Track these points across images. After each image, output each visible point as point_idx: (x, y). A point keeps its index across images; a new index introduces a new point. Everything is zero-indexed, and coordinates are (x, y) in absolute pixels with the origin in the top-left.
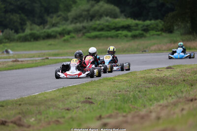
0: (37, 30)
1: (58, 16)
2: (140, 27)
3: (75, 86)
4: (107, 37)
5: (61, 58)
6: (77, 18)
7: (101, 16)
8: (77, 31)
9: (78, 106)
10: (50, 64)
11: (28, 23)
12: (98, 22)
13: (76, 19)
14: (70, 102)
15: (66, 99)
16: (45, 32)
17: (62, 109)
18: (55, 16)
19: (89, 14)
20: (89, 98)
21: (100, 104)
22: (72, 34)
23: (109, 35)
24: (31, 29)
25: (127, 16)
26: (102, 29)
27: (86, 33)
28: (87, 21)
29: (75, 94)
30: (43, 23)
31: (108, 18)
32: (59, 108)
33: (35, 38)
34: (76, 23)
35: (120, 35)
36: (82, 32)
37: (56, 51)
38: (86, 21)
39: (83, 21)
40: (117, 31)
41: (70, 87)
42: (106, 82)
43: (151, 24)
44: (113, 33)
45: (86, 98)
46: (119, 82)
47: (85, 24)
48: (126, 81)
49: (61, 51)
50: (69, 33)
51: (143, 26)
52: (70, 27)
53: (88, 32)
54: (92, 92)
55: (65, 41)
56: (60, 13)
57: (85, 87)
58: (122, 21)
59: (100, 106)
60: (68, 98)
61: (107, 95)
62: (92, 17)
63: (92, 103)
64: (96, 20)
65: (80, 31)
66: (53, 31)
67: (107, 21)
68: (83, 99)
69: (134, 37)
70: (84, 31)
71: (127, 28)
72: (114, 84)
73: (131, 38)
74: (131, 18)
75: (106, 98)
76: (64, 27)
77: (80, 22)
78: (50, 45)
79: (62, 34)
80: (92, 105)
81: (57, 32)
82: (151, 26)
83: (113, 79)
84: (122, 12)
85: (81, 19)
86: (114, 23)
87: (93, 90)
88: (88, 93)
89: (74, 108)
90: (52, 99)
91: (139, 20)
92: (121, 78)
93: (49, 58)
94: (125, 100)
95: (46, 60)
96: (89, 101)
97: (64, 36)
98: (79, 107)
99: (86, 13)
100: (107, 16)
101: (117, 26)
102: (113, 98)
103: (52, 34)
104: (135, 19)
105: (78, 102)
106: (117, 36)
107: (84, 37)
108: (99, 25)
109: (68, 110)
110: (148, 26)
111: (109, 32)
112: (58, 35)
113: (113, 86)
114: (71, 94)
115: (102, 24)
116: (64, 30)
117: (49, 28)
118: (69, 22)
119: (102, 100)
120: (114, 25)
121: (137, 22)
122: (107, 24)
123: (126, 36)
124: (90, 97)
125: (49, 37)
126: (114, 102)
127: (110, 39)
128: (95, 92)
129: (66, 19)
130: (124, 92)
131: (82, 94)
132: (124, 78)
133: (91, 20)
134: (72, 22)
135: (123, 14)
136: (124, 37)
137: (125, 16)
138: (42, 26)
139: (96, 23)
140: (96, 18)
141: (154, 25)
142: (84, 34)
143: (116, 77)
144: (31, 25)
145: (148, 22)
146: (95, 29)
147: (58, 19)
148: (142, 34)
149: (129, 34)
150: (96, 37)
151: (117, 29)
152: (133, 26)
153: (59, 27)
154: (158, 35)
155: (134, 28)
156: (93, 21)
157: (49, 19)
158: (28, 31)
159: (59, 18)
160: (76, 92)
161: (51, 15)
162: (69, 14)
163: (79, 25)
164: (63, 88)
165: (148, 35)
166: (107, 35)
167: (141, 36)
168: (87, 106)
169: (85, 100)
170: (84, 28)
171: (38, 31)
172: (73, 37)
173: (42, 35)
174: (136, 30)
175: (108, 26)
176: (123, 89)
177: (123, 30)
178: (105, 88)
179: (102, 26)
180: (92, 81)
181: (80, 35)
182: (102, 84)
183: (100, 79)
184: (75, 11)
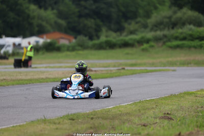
0: (114, 37)
1: (137, 23)
3: (153, 100)
4: (190, 47)
5: (139, 68)
6: (158, 26)
7: (184, 24)
8: (157, 39)
10: (126, 75)
11: (104, 29)
12: (180, 30)
13: (156, 26)
14: (147, 117)
15: (143, 114)
16: (122, 40)
17: (138, 125)
18: (133, 23)
19: (170, 21)
20: (168, 114)
21: (180, 120)
22: (152, 43)
24: (107, 36)
26: (184, 39)
27: (167, 42)
28: (169, 29)
29: (153, 108)
30: (120, 29)
31: (192, 26)
32: (135, 124)
33: (111, 46)
34: (156, 31)
36: (162, 41)
37: (133, 61)
38: (167, 29)
39: (164, 29)
40: (201, 40)
41: (147, 100)
42: (187, 97)
44: (197, 43)
45: (165, 114)
46: (202, 97)
47: (166, 32)
49: (139, 61)
50: (148, 41)
52: (150, 35)
53: (169, 40)
54: (171, 107)
55: (143, 50)
56: (139, 19)
57: (163, 101)
59: (179, 123)
60: (145, 113)
61: (188, 111)
62: (174, 25)
63: (171, 119)
64: (178, 29)
65: (160, 39)
66: (131, 39)
67: (190, 29)
68: (161, 115)
70: (165, 40)
72: (196, 99)
75: (187, 113)
76: (143, 35)
77: (161, 30)
78: (128, 54)
79: (140, 42)
80: (172, 122)
81: (135, 40)
83: (195, 94)
85: (162, 27)
86: (198, 32)
87: (173, 105)
88: (167, 109)
89: (151, 124)
90: (127, 114)
93: (126, 68)
95: (122, 71)
96: (168, 117)
97: (142, 45)
98: (156, 123)
99: (167, 20)
100: (190, 23)
101: (201, 36)
102: (195, 114)
103: (130, 42)
105: (155, 118)
107: (164, 47)
108: (181, 33)
109: (144, 125)
111: (192, 42)
112: (136, 44)
113: (195, 101)
114: (148, 109)
115: (185, 33)
116: (142, 38)
117: (126, 36)
118: (148, 29)
119: (182, 116)
120: (198, 34)
122: (190, 32)
124: (169, 113)
125: (126, 45)
126: (196, 119)
128: (175, 107)
129: (145, 26)
131: (160, 109)
133: (173, 28)
134: (152, 30)
138: (118, 33)
139: (178, 31)
140: (178, 26)
142: (164, 43)
143: (198, 91)
144: (107, 31)
146: (176, 38)
147: (136, 26)
150: (178, 47)
151: (201, 38)
153: (137, 35)
156: (175, 29)
157: (126, 25)
158: (103, 39)
160: (154, 106)
161: (129, 21)
162: (149, 21)
163: (159, 33)
164: (140, 102)
168: (166, 122)
169: (163, 115)
170: (165, 36)
172: (152, 47)
173: (119, 42)
175: (191, 35)
178: (186, 103)
179: (184, 35)
180: (171, 95)
181: (160, 44)
182: (182, 99)
183: (181, 94)
184: (155, 18)
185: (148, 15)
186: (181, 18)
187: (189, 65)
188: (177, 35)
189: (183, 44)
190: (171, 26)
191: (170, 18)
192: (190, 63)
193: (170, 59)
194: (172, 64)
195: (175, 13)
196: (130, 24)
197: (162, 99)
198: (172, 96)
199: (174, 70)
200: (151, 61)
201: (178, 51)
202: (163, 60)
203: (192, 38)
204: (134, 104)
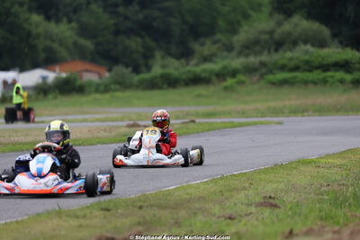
0: (175, 67)
1: (215, 43)
3: (245, 173)
4: (306, 83)
5: (219, 120)
6: (250, 47)
7: (295, 43)
8: (250, 70)
9: (249, 212)
10: (198, 132)
11: (158, 55)
12: (289, 55)
13: (248, 48)
14: (235, 204)
15: (227, 199)
16: (189, 71)
17: (219, 217)
18: (208, 42)
19: (272, 38)
20: (270, 197)
21: (291, 209)
22: (241, 77)
23: (310, 78)
24: (163, 67)
25: (344, 44)
26: (296, 68)
27: (266, 74)
28: (269, 51)
29: (245, 188)
30: (186, 54)
31: (309, 47)
32: (214, 215)
33: (171, 82)
34: (247, 55)
35: (330, 80)
36: (259, 73)
37: (210, 109)
38: (266, 52)
39: (260, 53)
40: (324, 71)
41: (235, 175)
42: (302, 168)
44: (317, 75)
45: (265, 197)
46: (328, 168)
47: (265, 58)
48: (341, 166)
49: (219, 108)
50: (234, 74)
52: (237, 63)
53: (271, 72)
54: (275, 185)
55: (226, 89)
56: (218, 36)
57: (263, 176)
58: (335, 52)
59: (290, 213)
60: (232, 196)
61: (305, 193)
62: (278, 45)
63: (275, 206)
64: (285, 51)
65: (255, 70)
66: (204, 71)
67: (307, 52)
68: (259, 199)
69: (358, 83)
70: (263, 70)
71: (345, 66)
72: (318, 172)
73: (351, 86)
74: (352, 48)
75: (303, 197)
76: (226, 62)
77: (257, 54)
78: (200, 96)
79: (221, 76)
80: (277, 211)
81: (211, 72)
83: (315, 162)
84: (334, 35)
85: (258, 48)
86: (319, 56)
87: (279, 182)
88: (269, 188)
89: (241, 216)
90: (201, 198)
92: (330, 161)
93: (197, 121)
94: (337, 202)
95: (191, 125)
96: (270, 203)
97: (225, 80)
98: (251, 213)
99: (266, 37)
100: (305, 42)
101: (325, 62)
102: (316, 197)
103: (203, 75)
104: (358, 50)
105: (249, 205)
106: (325, 81)
107: (262, 82)
108: (291, 59)
109: (230, 218)
111: (308, 74)
112: (214, 78)
113: (316, 174)
114: (237, 190)
115: (297, 58)
116: (224, 68)
117: (196, 65)
118: (234, 54)
119: (295, 201)
120: (320, 60)
122: (307, 57)
124: (273, 195)
125: (196, 80)
126: (318, 205)
127: (311, 86)
128: (281, 186)
129: (229, 48)
130: (336, 187)
131: (257, 189)
132: (338, 161)
133: (276, 50)
134: (240, 54)
135: (336, 41)
137: (341, 43)
138: (183, 61)
139: (286, 56)
140: (285, 47)
142: (262, 76)
143: (322, 158)
144: (163, 58)
146: (283, 68)
147: (214, 48)
149: (349, 77)
150: (284, 82)
151: (325, 67)
152: (355, 63)
153: (215, 63)
155: (357, 65)
156: (281, 52)
157: (196, 47)
158: (157, 70)
159: (216, 46)
160: (247, 185)
161: (202, 40)
162: (235, 38)
163: (253, 60)
164: (222, 178)
168: (267, 211)
169: (262, 201)
170: (263, 64)
171: (176, 69)
172: (241, 83)
173: (184, 77)
175: (307, 62)
176: (336, 180)
177: (336, 71)
178: (301, 178)
179: (297, 62)
180: (276, 165)
181: (255, 78)
182: (294, 171)
183: (292, 162)
184: (245, 33)
185: (233, 29)
186: (290, 34)
187: (306, 114)
188: (284, 62)
189: (294, 78)
190: (273, 47)
191: (271, 33)
192: (307, 111)
193: (272, 104)
194: (276, 112)
195: (279, 24)
196: (203, 44)
197: (260, 172)
198: (277, 167)
199: (280, 123)
200: (240, 107)
201: (285, 89)
202: (260, 105)
203: (310, 66)
204: (211, 181)
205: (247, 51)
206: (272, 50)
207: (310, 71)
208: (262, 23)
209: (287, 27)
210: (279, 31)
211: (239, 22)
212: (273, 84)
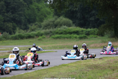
1: (36, 25)
2: (84, 32)
3: (45, 69)
4: (64, 38)
6: (47, 26)
7: (61, 25)
8: (47, 34)
11: (18, 29)
12: (59, 29)
13: (46, 27)
15: (40, 77)
16: (27, 34)
19: (54, 24)
22: (44, 36)
23: (66, 36)
24: (19, 33)
25: (76, 26)
26: (61, 33)
27: (52, 35)
28: (53, 28)
29: (45, 74)
30: (26, 28)
31: (65, 26)
33: (21, 38)
34: (46, 29)
35: (72, 37)
36: (49, 35)
40: (70, 34)
41: (42, 69)
42: (63, 67)
43: (91, 31)
44: (68, 35)
46: (71, 67)
47: (51, 30)
48: (75, 67)
50: (42, 35)
51: (86, 32)
52: (43, 31)
53: (53, 34)
55: (39, 40)
56: (36, 23)
57: (51, 70)
58: (74, 28)
62: (56, 26)
64: (58, 28)
65: (48, 34)
66: (32, 34)
67: (65, 28)
69: (81, 38)
70: (51, 34)
71: (77, 33)
72: (68, 69)
73: (79, 39)
74: (79, 27)
76: (39, 31)
77: (49, 29)
78: (31, 42)
79: (37, 35)
81: (34, 34)
82: (91, 32)
83: (67, 65)
84: (73, 23)
85: (49, 27)
86: (69, 29)
87: (56, 72)
90: (32, 77)
91: (84, 28)
92: (72, 65)
97: (39, 37)
99: (52, 23)
100: (64, 25)
101: (71, 31)
103: (32, 35)
104: (81, 28)
106: (70, 38)
107: (51, 38)
108: (60, 30)
110: (89, 32)
111: (65, 35)
112: (35, 36)
114: (43, 74)
115: (62, 30)
116: (39, 33)
117: (30, 32)
118: (42, 28)
120: (69, 30)
121: (82, 29)
122: (65, 30)
123: (76, 38)
124: (54, 76)
125: (29, 37)
127: (66, 39)
129: (40, 27)
130: (74, 73)
131: (49, 74)
132: (74, 65)
133: (55, 27)
135: (74, 24)
136: (75, 38)
137: (76, 25)
138: (26, 31)
139: (58, 29)
140: (58, 27)
141: (93, 32)
142: (50, 36)
143: (69, 64)
144: (19, 30)
145: (89, 30)
146: (57, 33)
147: (35, 27)
148: (86, 37)
149: (78, 36)
150: (58, 38)
152: (80, 32)
153: (36, 31)
154: (95, 37)
155: (81, 33)
157: (30, 26)
158: (17, 34)
159: (36, 26)
162: (42, 23)
163: (48, 30)
164: (38, 70)
165: (89, 37)
166: (64, 36)
167: (85, 38)
170: (51, 32)
171: (23, 33)
172: (44, 38)
173: (26, 36)
174: (82, 34)
175: (65, 31)
176: (74, 71)
177: (74, 34)
178: (63, 70)
179: (61, 31)
180: (55, 66)
181: (48, 36)
182: (61, 68)
183: (60, 65)
184: (45, 22)
185: (41, 20)
186: (59, 22)
188: (57, 31)
191: (53, 22)
192: (65, 47)
193: (54, 45)
194: (55, 48)
195: (56, 19)
196: (32, 25)
199: (56, 52)
201: (58, 40)
202: (50, 45)
203: (66, 33)
204: (35, 71)
205: (46, 28)
206: (54, 27)
207: (66, 34)
208: (51, 19)
209: (58, 20)
210: (56, 21)
211: (43, 18)
212: (54, 38)
